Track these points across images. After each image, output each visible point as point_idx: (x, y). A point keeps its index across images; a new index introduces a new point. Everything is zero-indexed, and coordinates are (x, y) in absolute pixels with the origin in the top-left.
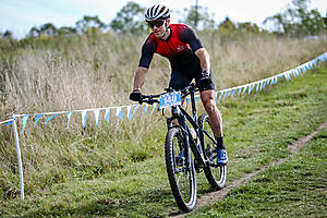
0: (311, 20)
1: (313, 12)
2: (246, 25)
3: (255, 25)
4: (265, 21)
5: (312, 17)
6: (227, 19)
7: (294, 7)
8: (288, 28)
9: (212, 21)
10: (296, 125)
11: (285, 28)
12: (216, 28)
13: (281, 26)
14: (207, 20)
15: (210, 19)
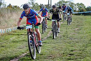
0: (35, 6)
1: (36, 3)
2: (16, 7)
3: (18, 7)
5: (36, 5)
6: (10, 4)
7: (30, 2)
12: (7, 7)
14: (4, 5)
15: (5, 4)
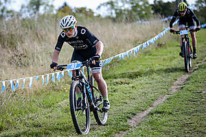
2: (81, 10)
3: (90, 10)
4: (99, 7)
6: (65, 4)
8: (120, 13)
9: (52, 6)
10: (133, 101)
11: (116, 13)
13: (114, 11)
14: (47, 5)
15: (50, 4)
